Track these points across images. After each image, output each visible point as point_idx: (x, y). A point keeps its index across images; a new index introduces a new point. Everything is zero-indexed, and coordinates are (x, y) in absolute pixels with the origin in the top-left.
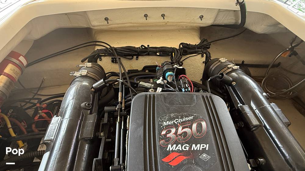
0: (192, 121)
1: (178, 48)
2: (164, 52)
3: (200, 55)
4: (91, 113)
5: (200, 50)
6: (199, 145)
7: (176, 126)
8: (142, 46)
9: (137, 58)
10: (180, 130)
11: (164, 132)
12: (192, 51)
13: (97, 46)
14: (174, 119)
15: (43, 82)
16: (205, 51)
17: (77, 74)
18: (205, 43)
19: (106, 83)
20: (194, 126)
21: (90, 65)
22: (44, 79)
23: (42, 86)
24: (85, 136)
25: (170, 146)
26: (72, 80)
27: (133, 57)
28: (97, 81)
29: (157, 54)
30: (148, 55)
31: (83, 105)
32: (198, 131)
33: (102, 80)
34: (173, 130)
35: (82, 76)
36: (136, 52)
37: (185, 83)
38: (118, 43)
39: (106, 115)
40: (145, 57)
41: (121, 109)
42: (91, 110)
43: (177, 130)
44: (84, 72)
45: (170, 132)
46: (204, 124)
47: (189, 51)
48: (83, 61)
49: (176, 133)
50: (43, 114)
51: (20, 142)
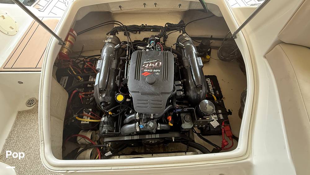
0: (156, 62)
1: (164, 26)
2: (155, 29)
3: (179, 31)
4: (114, 59)
5: (178, 28)
6: (156, 70)
7: (149, 64)
8: (142, 25)
9: (140, 33)
10: (150, 65)
11: (144, 66)
12: (174, 28)
13: (115, 24)
14: (149, 61)
15: (83, 48)
16: (181, 29)
17: (106, 41)
18: (182, 23)
19: (121, 46)
20: (156, 64)
21: (112, 36)
22: (83, 45)
23: (83, 51)
24: (112, 67)
25: (145, 70)
26: (104, 45)
27: (137, 32)
28: (116, 45)
29: (151, 30)
30: (146, 31)
31: (111, 55)
32: (157, 65)
33: (119, 44)
34: (148, 65)
35: (109, 43)
36: (138, 29)
37: (158, 46)
38: (128, 22)
39: (121, 61)
40: (144, 32)
41: (128, 58)
42: (114, 58)
43: (149, 65)
44: (110, 41)
45: (146, 65)
46: (161, 63)
47: (171, 28)
48: (107, 34)
49: (148, 66)
50: (88, 65)
51: (79, 77)
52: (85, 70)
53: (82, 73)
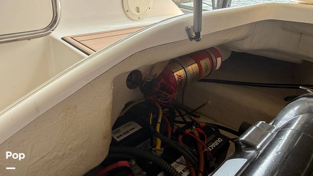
15: (204, 105)
22: (207, 102)
50: (195, 132)
51: (159, 142)
52: (181, 137)
53: (171, 138)
